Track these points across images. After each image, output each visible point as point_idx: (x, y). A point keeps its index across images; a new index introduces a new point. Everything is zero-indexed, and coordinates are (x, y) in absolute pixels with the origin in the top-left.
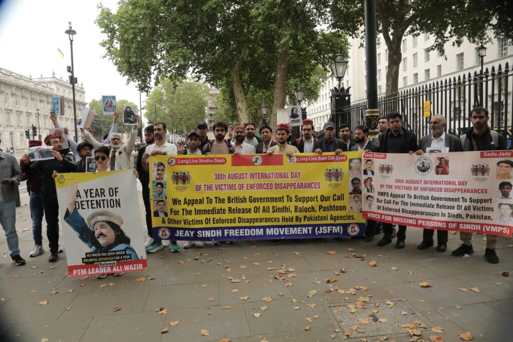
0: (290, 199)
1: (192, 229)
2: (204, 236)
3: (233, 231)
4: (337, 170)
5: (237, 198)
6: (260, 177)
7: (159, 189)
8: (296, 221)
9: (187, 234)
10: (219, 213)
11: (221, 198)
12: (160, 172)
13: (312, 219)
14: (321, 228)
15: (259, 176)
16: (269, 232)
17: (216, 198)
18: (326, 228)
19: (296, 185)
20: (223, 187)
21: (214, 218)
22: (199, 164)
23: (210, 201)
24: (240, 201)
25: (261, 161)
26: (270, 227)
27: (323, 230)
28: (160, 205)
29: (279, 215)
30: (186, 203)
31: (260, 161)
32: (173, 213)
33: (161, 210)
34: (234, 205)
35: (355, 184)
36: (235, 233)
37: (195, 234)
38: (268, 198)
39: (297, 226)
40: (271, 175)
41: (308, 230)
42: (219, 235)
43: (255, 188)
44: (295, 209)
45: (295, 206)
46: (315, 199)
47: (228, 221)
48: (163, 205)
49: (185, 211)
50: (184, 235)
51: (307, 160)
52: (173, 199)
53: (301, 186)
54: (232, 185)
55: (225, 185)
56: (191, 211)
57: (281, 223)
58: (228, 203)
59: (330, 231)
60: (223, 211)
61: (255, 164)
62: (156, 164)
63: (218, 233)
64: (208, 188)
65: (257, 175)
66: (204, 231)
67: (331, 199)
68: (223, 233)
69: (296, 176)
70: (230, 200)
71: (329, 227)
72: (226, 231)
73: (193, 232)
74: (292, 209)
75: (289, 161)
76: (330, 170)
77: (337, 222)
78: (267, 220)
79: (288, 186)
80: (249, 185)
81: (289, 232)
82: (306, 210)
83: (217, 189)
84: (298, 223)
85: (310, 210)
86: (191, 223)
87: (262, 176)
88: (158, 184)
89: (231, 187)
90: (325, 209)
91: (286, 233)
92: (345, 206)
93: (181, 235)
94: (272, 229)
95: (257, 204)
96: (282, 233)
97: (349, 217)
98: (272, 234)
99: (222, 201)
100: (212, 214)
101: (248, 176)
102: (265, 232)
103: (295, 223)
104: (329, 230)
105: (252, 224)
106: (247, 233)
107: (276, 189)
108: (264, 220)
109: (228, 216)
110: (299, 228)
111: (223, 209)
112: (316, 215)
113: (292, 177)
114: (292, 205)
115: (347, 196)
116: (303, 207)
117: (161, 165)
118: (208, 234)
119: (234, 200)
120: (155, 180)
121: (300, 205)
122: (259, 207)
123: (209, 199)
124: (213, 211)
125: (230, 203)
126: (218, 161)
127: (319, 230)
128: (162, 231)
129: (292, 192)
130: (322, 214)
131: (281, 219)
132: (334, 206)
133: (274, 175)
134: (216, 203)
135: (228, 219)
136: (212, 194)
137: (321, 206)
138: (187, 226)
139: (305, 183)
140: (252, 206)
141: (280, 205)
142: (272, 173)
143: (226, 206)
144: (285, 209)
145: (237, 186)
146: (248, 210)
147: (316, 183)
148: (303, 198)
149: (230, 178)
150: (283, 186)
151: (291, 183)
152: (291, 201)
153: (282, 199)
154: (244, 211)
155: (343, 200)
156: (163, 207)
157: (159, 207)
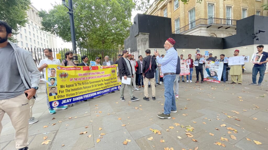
1: (70, 98)
3: (86, 95)
4: (114, 70)
5: (85, 83)
6: (92, 74)
7: (52, 81)
8: (106, 88)
9: (68, 101)
10: (80, 89)
12: (52, 73)
13: (109, 86)
14: (112, 88)
16: (98, 93)
17: (78, 83)
21: (79, 92)
22: (70, 70)
23: (76, 85)
24: (87, 84)
26: (98, 91)
28: (53, 90)
29: (100, 87)
30: (67, 86)
31: (91, 69)
32: (60, 92)
33: (53, 92)
34: (85, 86)
35: (118, 74)
37: (72, 100)
43: (91, 78)
47: (84, 92)
48: (55, 89)
49: (67, 90)
50: (66, 102)
51: (106, 68)
52: (60, 86)
53: (105, 76)
56: (69, 90)
58: (83, 85)
62: (50, 69)
63: (81, 98)
64: (75, 79)
66: (76, 98)
68: (83, 97)
69: (103, 73)
71: (114, 88)
72: (84, 96)
74: (104, 84)
76: (112, 70)
77: (115, 86)
78: (97, 89)
79: (101, 77)
80: (89, 78)
81: (104, 92)
83: (79, 80)
85: (109, 83)
86: (70, 95)
92: (117, 81)
93: (65, 103)
94: (99, 92)
95: (93, 84)
96: (102, 93)
97: (118, 84)
99: (80, 84)
101: (88, 74)
102: (97, 93)
105: (92, 92)
107: (97, 78)
109: (84, 90)
110: (106, 90)
111: (81, 87)
114: (104, 83)
117: (53, 69)
118: (77, 99)
120: (50, 77)
121: (106, 82)
124: (78, 89)
126: (78, 69)
128: (54, 103)
129: (103, 78)
130: (112, 84)
131: (101, 88)
132: (114, 81)
137: (111, 81)
138: (68, 97)
140: (91, 85)
141: (100, 83)
142: (95, 73)
144: (102, 84)
145: (85, 78)
146: (90, 87)
147: (110, 74)
148: (107, 80)
149: (83, 75)
150: (99, 77)
151: (102, 75)
152: (103, 81)
153: (100, 81)
154: (88, 87)
155: (116, 79)
156: (55, 90)
157: (52, 91)
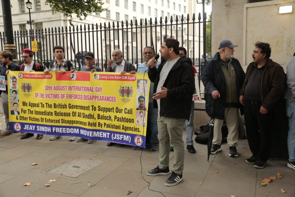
2: (40, 130)
3: (58, 128)
4: (128, 88)
5: (60, 105)
6: (76, 89)
7: (14, 95)
8: (99, 126)
9: (31, 128)
10: (49, 115)
11: (50, 104)
12: (14, 83)
13: (109, 126)
14: (116, 135)
15: (75, 88)
17: (46, 104)
18: (119, 135)
19: (99, 97)
21: (46, 118)
23: (43, 106)
24: (62, 107)
25: (76, 76)
26: (82, 129)
27: (117, 137)
28: (15, 106)
29: (86, 120)
30: (30, 105)
32: (23, 112)
33: (16, 110)
34: (58, 110)
35: (141, 101)
36: (59, 130)
37: (36, 128)
38: (80, 106)
39: (99, 131)
40: (82, 88)
41: (107, 135)
42: (49, 130)
44: (98, 116)
45: (98, 114)
46: (112, 110)
47: (55, 121)
48: (17, 106)
49: (29, 111)
50: (29, 128)
51: (106, 78)
52: (22, 102)
53: (102, 99)
54: (57, 94)
55: (52, 94)
56: (33, 112)
58: (54, 108)
59: (122, 138)
60: (51, 114)
61: (72, 79)
62: (12, 77)
63: (48, 129)
64: (42, 96)
65: (74, 87)
66: (40, 127)
67: (123, 111)
68: (52, 130)
70: (55, 106)
71: (121, 135)
72: (53, 128)
73: (35, 126)
74: (96, 116)
75: (94, 78)
76: (123, 88)
77: (128, 132)
78: (81, 123)
79: (93, 98)
80: (68, 95)
81: (93, 135)
82: (106, 118)
83: (46, 98)
84: (100, 128)
85: (108, 118)
86: (33, 119)
87: (77, 89)
88: (13, 91)
89: (56, 96)
90: (119, 119)
91: (90, 136)
92: (133, 119)
95: (75, 110)
98: (83, 134)
99: (50, 106)
100: (44, 115)
101: (67, 88)
103: (97, 128)
104: (121, 137)
105: (71, 125)
106: (68, 131)
107: (84, 99)
108: (79, 122)
109: (54, 117)
110: (100, 133)
111: (51, 112)
112: (112, 124)
113: (96, 91)
114: (96, 113)
115: (134, 111)
116: (103, 115)
117: (14, 78)
118: (43, 129)
119: (58, 106)
120: (11, 88)
122: (76, 112)
123: (42, 104)
124: (44, 113)
125: (55, 108)
126: (47, 76)
127: (114, 136)
130: (117, 123)
131: (87, 124)
132: (125, 118)
133: (83, 88)
134: (47, 107)
135: (55, 120)
136: (44, 101)
137: (116, 116)
138: (31, 122)
139: (105, 97)
140: (70, 111)
141: (87, 112)
142: (82, 87)
143: (53, 110)
144: (91, 116)
145: (60, 96)
146: (68, 114)
147: (113, 97)
148: (104, 108)
149: (55, 89)
150: (89, 97)
151: (95, 96)
152: (95, 110)
153: (88, 108)
154: (65, 114)
155: (132, 114)
156: (17, 108)
157: (15, 108)
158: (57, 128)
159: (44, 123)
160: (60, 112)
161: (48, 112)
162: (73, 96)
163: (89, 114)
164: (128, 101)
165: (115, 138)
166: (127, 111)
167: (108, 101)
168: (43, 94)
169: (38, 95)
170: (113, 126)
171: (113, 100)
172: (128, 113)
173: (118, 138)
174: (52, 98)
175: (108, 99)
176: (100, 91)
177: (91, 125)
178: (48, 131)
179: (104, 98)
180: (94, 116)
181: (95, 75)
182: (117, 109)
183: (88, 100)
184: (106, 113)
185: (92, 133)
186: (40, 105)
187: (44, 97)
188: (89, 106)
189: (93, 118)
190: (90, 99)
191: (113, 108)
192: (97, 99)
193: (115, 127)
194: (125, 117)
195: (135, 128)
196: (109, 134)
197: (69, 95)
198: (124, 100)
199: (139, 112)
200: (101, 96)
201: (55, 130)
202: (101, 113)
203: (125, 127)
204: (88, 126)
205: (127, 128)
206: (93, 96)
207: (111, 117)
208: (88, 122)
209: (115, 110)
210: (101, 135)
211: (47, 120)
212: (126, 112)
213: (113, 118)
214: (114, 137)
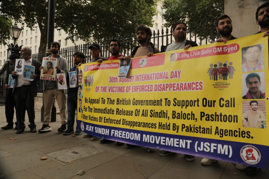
0: (168, 103)
1: (92, 125)
2: (98, 132)
3: (118, 132)
4: (225, 65)
5: (124, 100)
6: (143, 79)
7: (80, 90)
8: (173, 130)
10: (109, 113)
11: (112, 99)
12: (80, 77)
13: (191, 129)
14: (202, 143)
15: (143, 77)
16: (146, 138)
17: (108, 99)
18: (209, 144)
19: (176, 86)
20: (115, 89)
21: (105, 118)
23: (104, 102)
24: (126, 103)
25: (146, 62)
27: (204, 147)
29: (156, 120)
30: (90, 102)
32: (85, 110)
34: (121, 107)
36: (118, 134)
37: (94, 130)
38: (148, 101)
39: (174, 137)
40: (153, 75)
41: (186, 143)
43: (138, 90)
44: (173, 114)
45: (173, 111)
46: (196, 103)
47: (115, 122)
48: (81, 103)
49: (89, 108)
51: (188, 56)
52: (85, 98)
53: (181, 87)
54: (122, 87)
55: (116, 87)
57: (157, 130)
58: (117, 104)
59: (214, 150)
60: (112, 112)
61: (141, 66)
62: (79, 71)
63: (106, 132)
64: (103, 89)
65: (141, 77)
67: (217, 104)
68: (110, 132)
69: (176, 76)
70: (118, 101)
71: (213, 145)
72: (112, 130)
74: (170, 115)
75: (170, 59)
76: (215, 66)
77: (225, 138)
78: (145, 125)
79: (167, 87)
80: (134, 88)
81: (165, 142)
82: (185, 116)
83: (109, 91)
84: (174, 133)
85: (189, 117)
86: (92, 119)
89: (121, 89)
90: (209, 117)
92: (237, 116)
96: (158, 142)
97: (242, 134)
98: (148, 141)
99: (112, 102)
100: (104, 113)
101: (134, 78)
102: (142, 137)
103: (171, 132)
104: (213, 148)
105: (132, 128)
107: (155, 90)
108: (142, 124)
109: (115, 117)
110: (176, 140)
111: (112, 109)
112: (197, 125)
113: (171, 78)
114: (170, 109)
115: (239, 101)
116: (182, 112)
117: (81, 72)
118: (100, 131)
119: (121, 102)
122: (139, 110)
123: (103, 100)
124: (105, 111)
126: (114, 65)
127: (199, 145)
128: (82, 125)
129: (171, 95)
130: (205, 124)
131: (157, 126)
132: (221, 115)
133: (155, 75)
134: (108, 104)
135: (115, 120)
136: (105, 95)
137: (204, 113)
139: (185, 84)
141: (158, 109)
143: (114, 107)
144: (163, 114)
145: (125, 89)
146: (130, 113)
147: (198, 83)
148: (182, 101)
149: (121, 81)
150: (162, 87)
151: (170, 84)
152: (169, 105)
153: (160, 102)
154: (127, 113)
155: (234, 106)
156: (81, 105)
158: (116, 131)
159: (102, 124)
160: (123, 109)
161: (108, 110)
162: (139, 87)
163: (161, 111)
164: (226, 85)
165: (201, 150)
166: (225, 103)
167: (190, 90)
168: (106, 87)
169: (99, 89)
170: (199, 129)
171: (198, 87)
172: (226, 106)
173: (207, 149)
174: (116, 92)
175: (189, 87)
176: (178, 76)
177: (163, 127)
178: (106, 134)
179: (183, 87)
180: (167, 113)
181: (172, 54)
182: (205, 100)
183: (160, 91)
184: (186, 108)
185: (163, 139)
186: (101, 100)
187: (106, 90)
188: (161, 99)
189: (167, 118)
190: (163, 89)
191: (198, 99)
192: (172, 89)
193: (201, 130)
194: (221, 113)
195: (241, 131)
196: (191, 141)
197: (135, 86)
198: (217, 85)
199: (250, 102)
200: (178, 84)
201: (114, 133)
202: (178, 109)
203: (221, 130)
204: (159, 128)
205: (225, 132)
206: (167, 85)
207: (194, 114)
208: (159, 123)
209: (200, 103)
210: (177, 144)
211: (107, 119)
212: (222, 105)
213: (198, 116)
214: (199, 148)
